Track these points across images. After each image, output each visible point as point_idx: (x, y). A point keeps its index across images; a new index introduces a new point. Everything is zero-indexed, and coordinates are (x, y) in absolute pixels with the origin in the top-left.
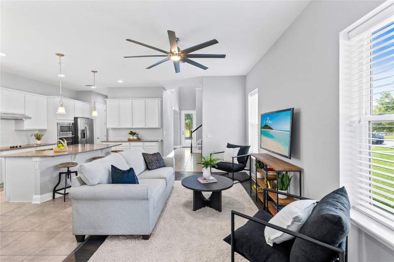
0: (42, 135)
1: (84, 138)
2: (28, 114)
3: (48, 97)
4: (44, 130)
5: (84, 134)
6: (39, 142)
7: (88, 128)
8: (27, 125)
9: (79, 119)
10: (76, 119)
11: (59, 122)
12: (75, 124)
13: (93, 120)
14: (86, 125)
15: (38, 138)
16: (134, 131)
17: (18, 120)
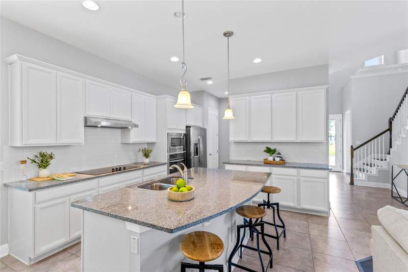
0: (151, 151)
1: (197, 155)
2: (135, 121)
3: (158, 96)
4: (153, 144)
5: (197, 148)
6: (147, 161)
7: (201, 140)
8: (134, 136)
9: (191, 129)
10: (188, 127)
11: (170, 132)
12: (187, 136)
13: (206, 129)
14: (199, 137)
15: (146, 155)
16: (272, 147)
17: (124, 128)
